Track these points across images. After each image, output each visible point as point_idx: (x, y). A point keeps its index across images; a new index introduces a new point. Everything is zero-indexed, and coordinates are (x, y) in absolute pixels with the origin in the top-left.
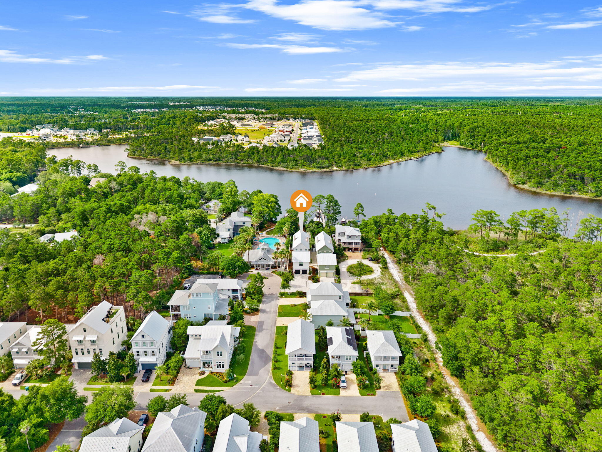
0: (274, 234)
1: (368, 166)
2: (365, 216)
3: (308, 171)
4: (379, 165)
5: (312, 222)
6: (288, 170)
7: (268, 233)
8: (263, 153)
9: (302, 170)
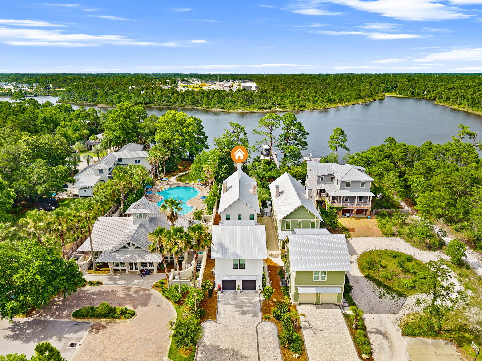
0: (190, 180)
1: (314, 107)
2: (348, 150)
3: (248, 111)
4: (327, 107)
5: (258, 160)
6: (225, 111)
7: (180, 179)
8: (197, 95)
9: (240, 111)
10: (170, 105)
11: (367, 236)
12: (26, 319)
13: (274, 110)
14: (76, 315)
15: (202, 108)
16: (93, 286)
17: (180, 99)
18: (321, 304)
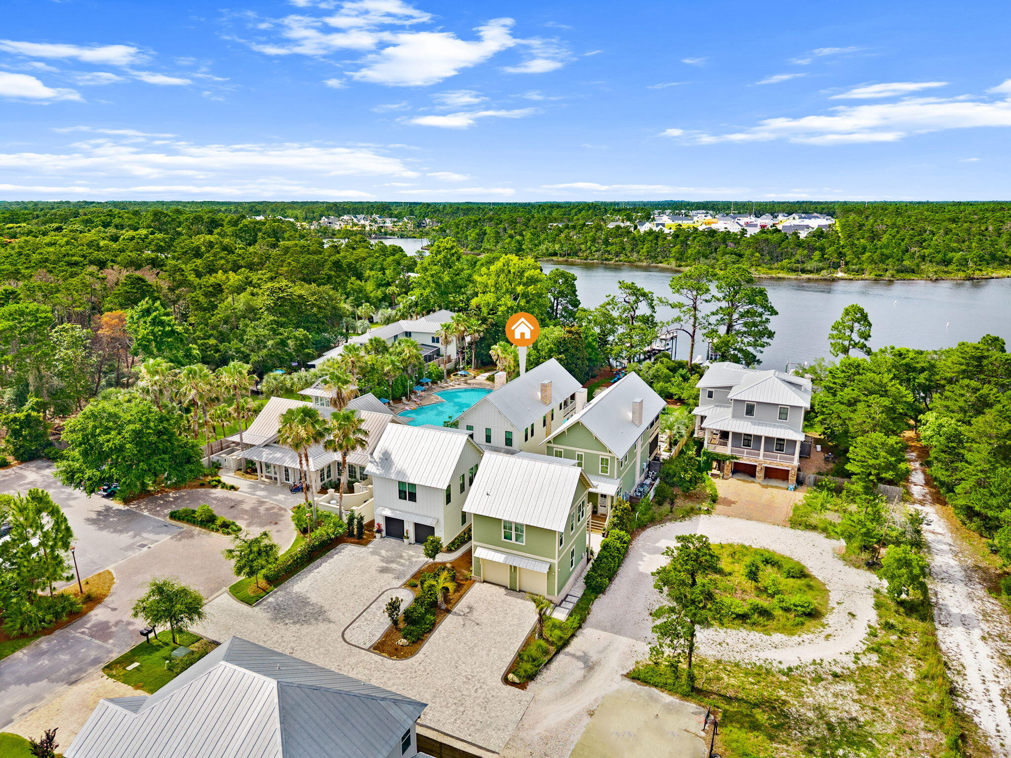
10: (606, 259)
11: (750, 518)
12: (121, 507)
13: (828, 277)
14: (173, 516)
15: (668, 266)
16: (225, 490)
17: (628, 247)
18: (520, 591)
